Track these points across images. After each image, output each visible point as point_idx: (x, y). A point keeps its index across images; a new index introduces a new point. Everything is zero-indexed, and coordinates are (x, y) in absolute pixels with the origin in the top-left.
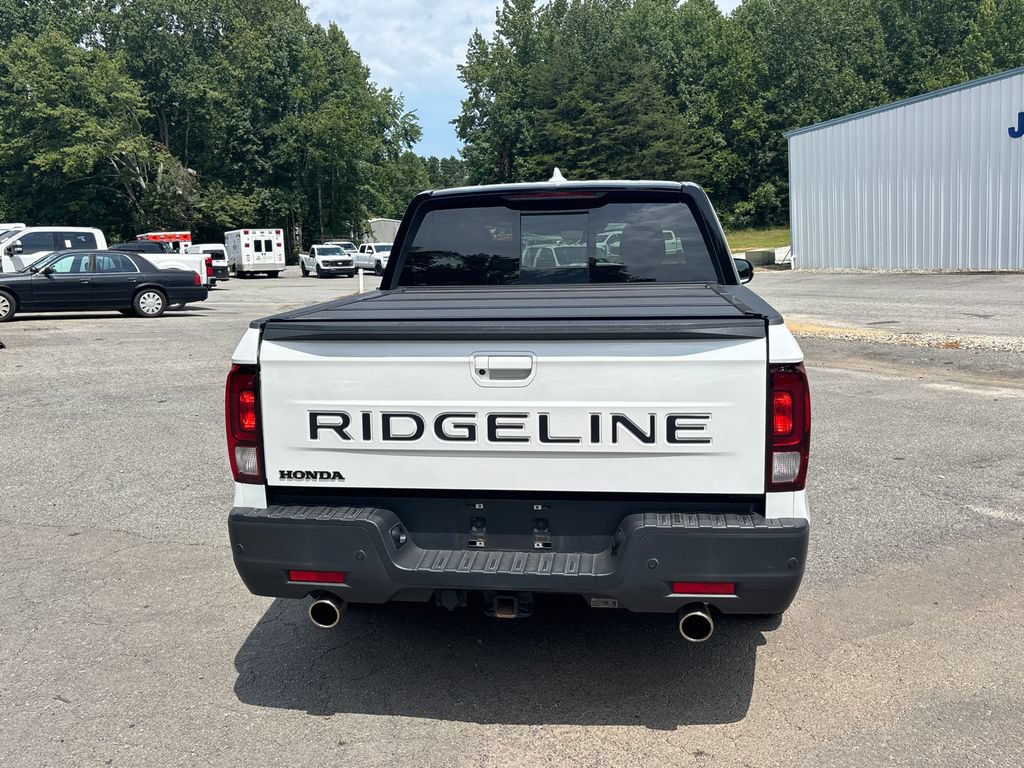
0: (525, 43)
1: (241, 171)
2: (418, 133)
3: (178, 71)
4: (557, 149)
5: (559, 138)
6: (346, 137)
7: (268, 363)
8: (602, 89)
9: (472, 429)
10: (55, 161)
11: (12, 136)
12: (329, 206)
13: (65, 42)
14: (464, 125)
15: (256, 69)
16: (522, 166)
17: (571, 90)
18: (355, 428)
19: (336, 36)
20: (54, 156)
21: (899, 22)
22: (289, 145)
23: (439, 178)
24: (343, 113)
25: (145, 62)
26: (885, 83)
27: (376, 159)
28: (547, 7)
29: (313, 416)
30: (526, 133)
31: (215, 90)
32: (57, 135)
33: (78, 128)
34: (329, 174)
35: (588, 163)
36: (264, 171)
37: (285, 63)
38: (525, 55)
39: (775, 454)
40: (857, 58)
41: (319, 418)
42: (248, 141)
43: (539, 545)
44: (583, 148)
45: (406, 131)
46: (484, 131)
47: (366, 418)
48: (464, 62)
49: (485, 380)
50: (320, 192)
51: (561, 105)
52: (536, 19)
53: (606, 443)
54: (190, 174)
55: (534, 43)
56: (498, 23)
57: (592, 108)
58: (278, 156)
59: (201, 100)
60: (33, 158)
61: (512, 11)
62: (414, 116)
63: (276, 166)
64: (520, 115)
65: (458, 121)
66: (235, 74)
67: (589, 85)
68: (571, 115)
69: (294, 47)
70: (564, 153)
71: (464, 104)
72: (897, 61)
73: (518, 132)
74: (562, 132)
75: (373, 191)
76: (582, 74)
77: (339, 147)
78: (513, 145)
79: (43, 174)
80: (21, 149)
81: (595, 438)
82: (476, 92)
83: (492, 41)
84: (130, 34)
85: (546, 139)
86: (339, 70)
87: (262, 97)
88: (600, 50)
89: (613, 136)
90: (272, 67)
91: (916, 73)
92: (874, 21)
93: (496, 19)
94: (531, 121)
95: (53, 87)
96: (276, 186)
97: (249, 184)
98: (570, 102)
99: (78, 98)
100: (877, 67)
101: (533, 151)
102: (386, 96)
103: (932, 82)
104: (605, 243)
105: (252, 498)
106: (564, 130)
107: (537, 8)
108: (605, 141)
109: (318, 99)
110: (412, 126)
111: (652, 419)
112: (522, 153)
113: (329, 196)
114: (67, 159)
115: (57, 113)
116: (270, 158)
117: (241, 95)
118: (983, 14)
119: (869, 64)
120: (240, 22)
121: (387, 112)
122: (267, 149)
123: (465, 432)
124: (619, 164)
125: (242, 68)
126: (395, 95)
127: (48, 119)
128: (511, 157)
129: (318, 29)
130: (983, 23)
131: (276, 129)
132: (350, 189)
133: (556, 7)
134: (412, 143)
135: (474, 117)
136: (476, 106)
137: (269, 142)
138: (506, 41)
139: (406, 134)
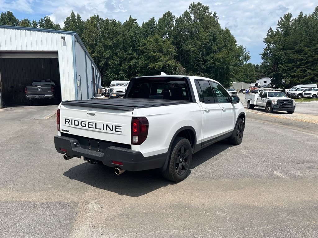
0: (286, 30)
1: (197, 69)
2: (249, 58)
3: (184, 43)
4: (293, 62)
5: (294, 59)
6: (227, 59)
7: (61, 109)
8: (311, 43)
9: (86, 124)
10: (154, 66)
11: (146, 60)
12: (221, 78)
13: (159, 37)
14: (264, 56)
15: (204, 42)
16: (281, 67)
17: (300, 44)
18: (70, 123)
19: (227, 31)
20: (154, 65)
22: (211, 62)
23: (259, 71)
24: (227, 53)
25: (177, 41)
27: (236, 65)
28: (295, 19)
29: (66, 119)
30: (283, 58)
31: (193, 47)
32: (155, 60)
33: (160, 58)
34: (222, 70)
35: (304, 66)
36: (203, 69)
37: (212, 40)
38: (286, 34)
39: (133, 136)
42: (200, 61)
43: (98, 150)
44: (302, 62)
45: (246, 57)
46: (270, 57)
47: (72, 120)
48: (266, 37)
49: (89, 115)
50: (218, 74)
51: (296, 49)
52: (291, 23)
53: (105, 131)
54: (184, 70)
55: (289, 30)
56: (278, 25)
57: (307, 49)
58: (207, 65)
59: (189, 50)
60: (149, 65)
61: (283, 21)
62: (248, 53)
63: (206, 67)
64: (282, 52)
65: (262, 54)
66: (199, 43)
67: (307, 42)
68: (300, 51)
69: (215, 35)
70: (296, 63)
71: (264, 49)
73: (281, 57)
74: (296, 57)
75: (233, 74)
76: (305, 39)
77: (225, 62)
78: (279, 61)
79: (151, 69)
80: (147, 63)
81: (104, 129)
82: (268, 46)
83: (276, 30)
84: (174, 34)
85: (290, 59)
86: (227, 41)
87: (205, 49)
88: (312, 31)
89: (314, 58)
90: (208, 41)
93: (278, 23)
94: (285, 54)
95: (155, 48)
96: (206, 73)
97: (199, 72)
98: (299, 48)
99: (161, 51)
101: (285, 63)
102: (241, 48)
104: (303, 91)
105: (59, 134)
106: (297, 56)
107: (292, 19)
108: (310, 60)
109: (220, 49)
110: (248, 56)
111: (112, 126)
112: (281, 63)
113: (221, 76)
114: (156, 66)
115: (155, 55)
116: (205, 65)
117: (200, 48)
120: (202, 30)
121: (241, 52)
122: (205, 63)
123: (84, 125)
124: (315, 67)
125: (201, 41)
126: (243, 47)
127: (154, 56)
128: (278, 64)
129: (223, 30)
131: (208, 57)
132: (227, 73)
133: (299, 19)
134: (247, 61)
135: (268, 53)
136: (268, 49)
137: (206, 61)
138: (280, 30)
139: (246, 58)
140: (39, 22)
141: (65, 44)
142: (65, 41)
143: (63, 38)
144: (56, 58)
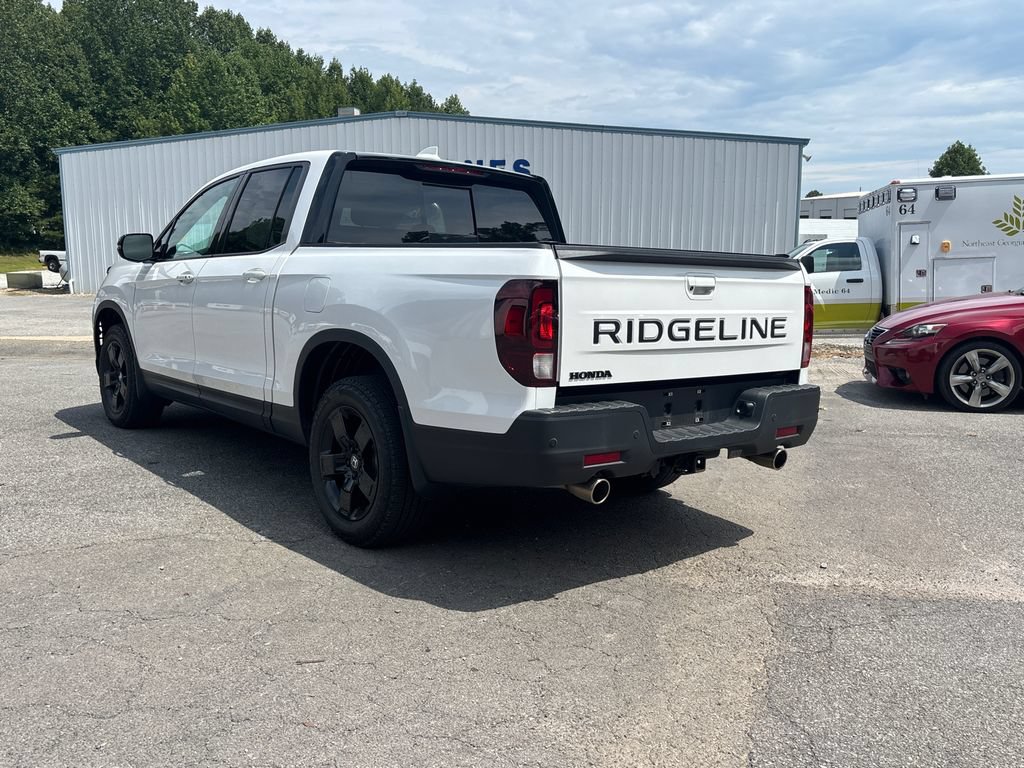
7: (567, 278)
9: (687, 331)
18: (622, 334)
21: (103, 55)
26: (92, 112)
29: (597, 324)
40: (61, 83)
41: (601, 325)
43: (697, 420)
47: (630, 324)
49: (693, 295)
53: (747, 340)
72: (104, 94)
81: (744, 335)
91: (125, 110)
92: (77, 50)
100: (83, 96)
103: (143, 122)
105: (544, 401)
111: (766, 321)
118: (187, 67)
119: (75, 92)
123: (683, 334)
130: (187, 75)
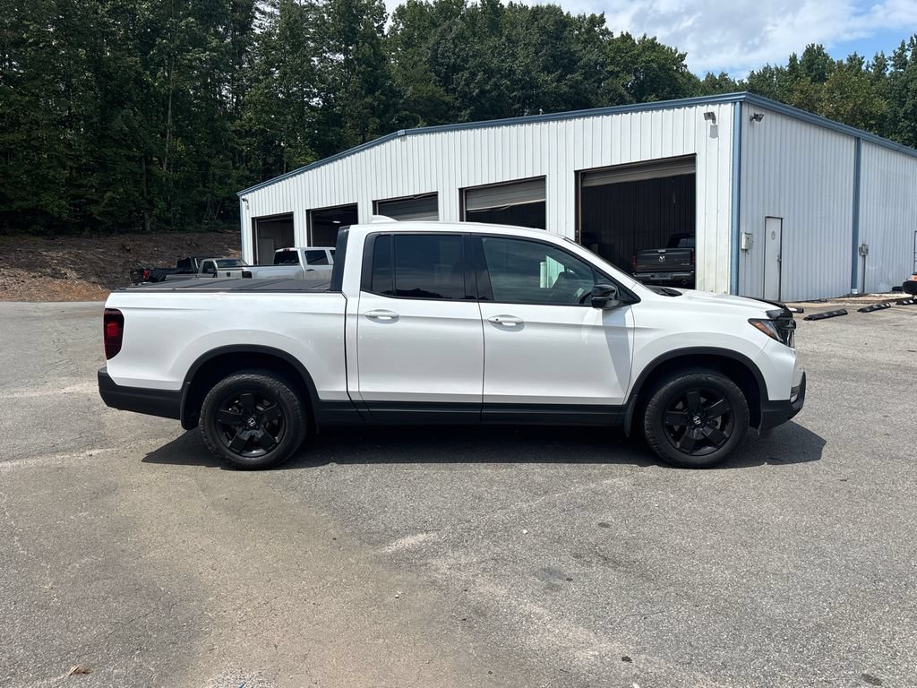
140: (893, 55)
141: (714, 132)
142: (717, 123)
143: (710, 116)
144: (689, 175)
